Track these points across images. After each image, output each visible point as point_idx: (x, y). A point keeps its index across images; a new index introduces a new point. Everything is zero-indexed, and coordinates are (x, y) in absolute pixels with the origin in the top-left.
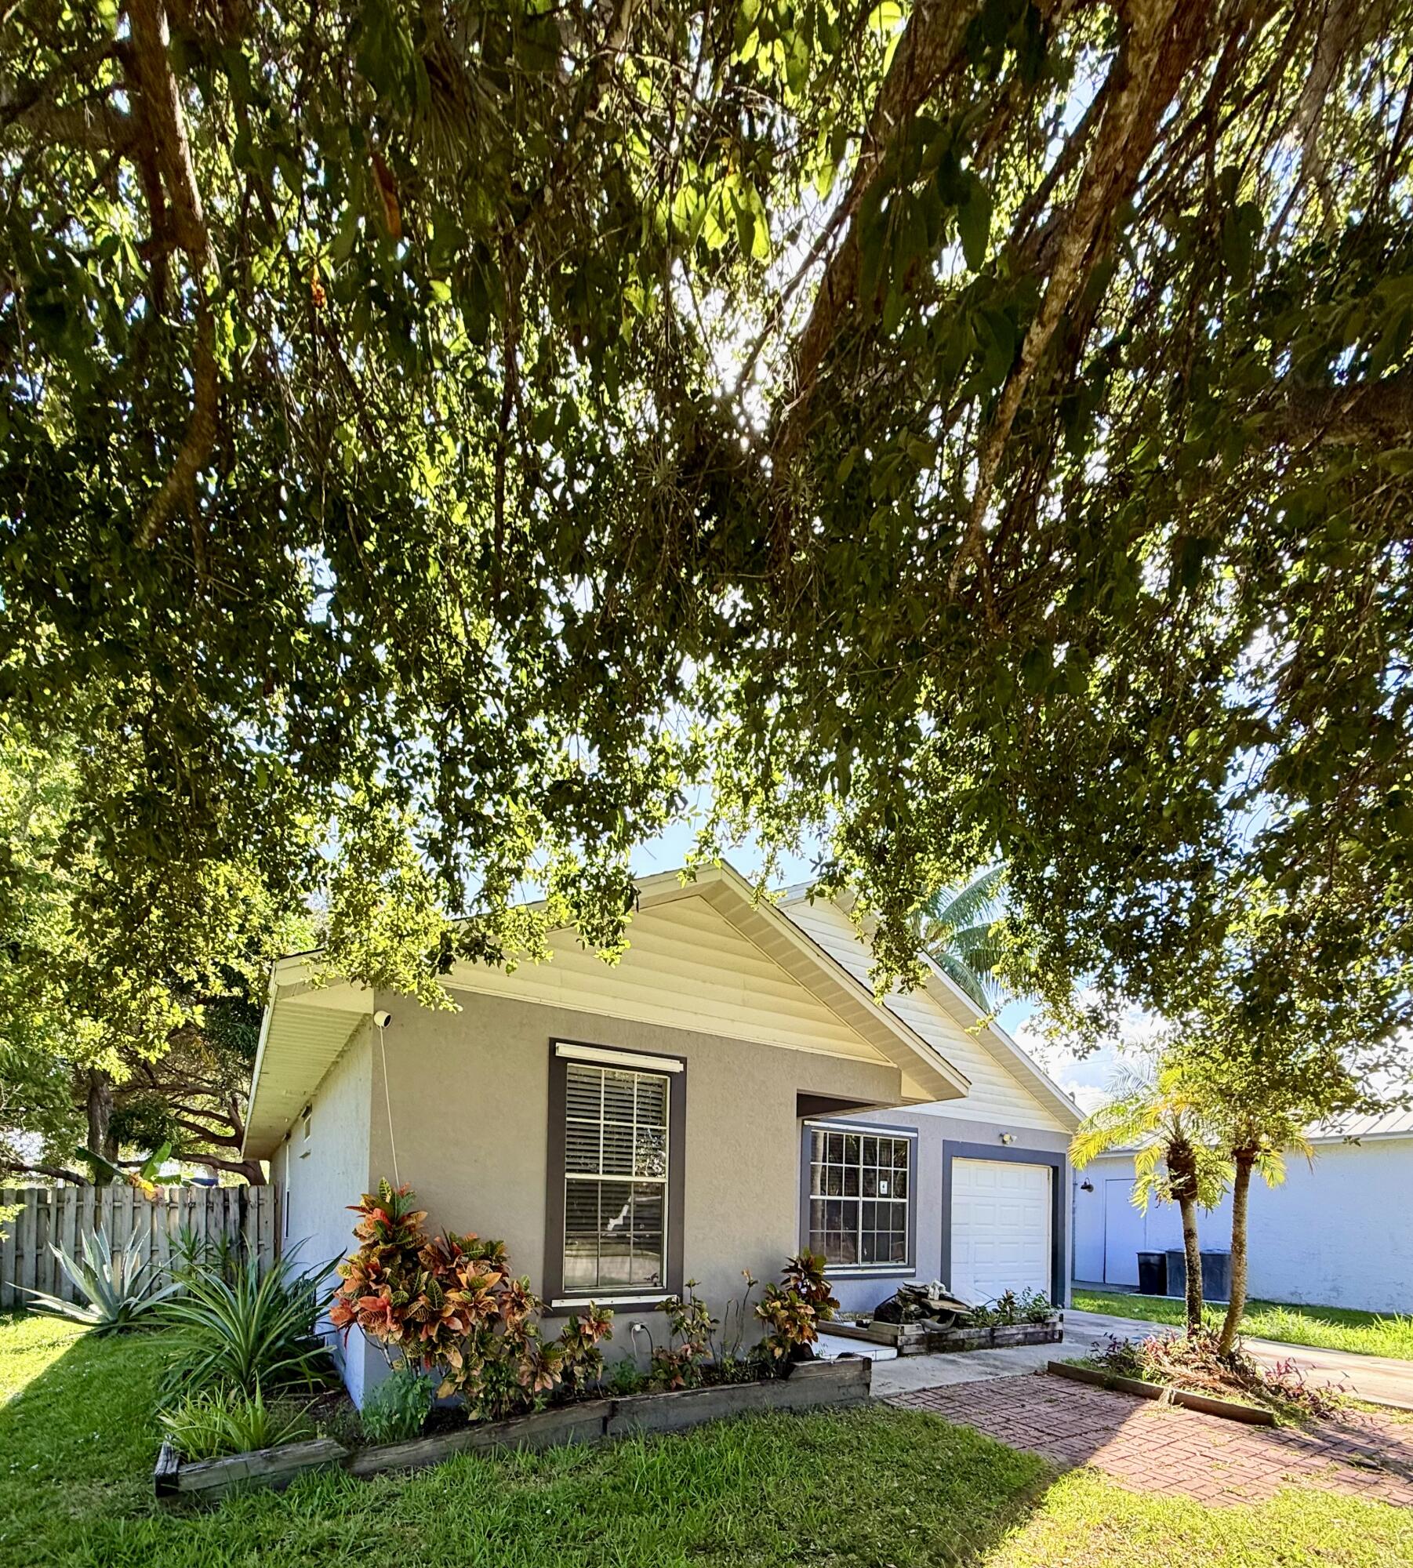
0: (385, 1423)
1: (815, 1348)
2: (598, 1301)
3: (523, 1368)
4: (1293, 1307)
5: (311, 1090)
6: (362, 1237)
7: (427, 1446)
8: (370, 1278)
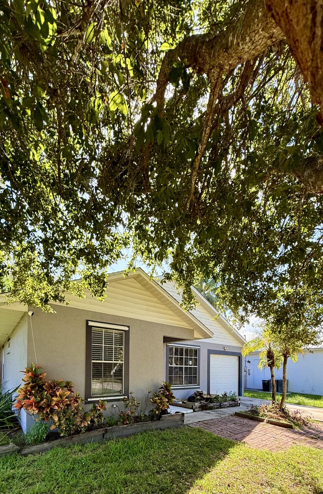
0: (32, 438)
1: (169, 410)
2: (102, 399)
3: (78, 420)
4: (301, 395)
5: (9, 333)
6: (25, 381)
7: (46, 445)
8: (27, 394)
